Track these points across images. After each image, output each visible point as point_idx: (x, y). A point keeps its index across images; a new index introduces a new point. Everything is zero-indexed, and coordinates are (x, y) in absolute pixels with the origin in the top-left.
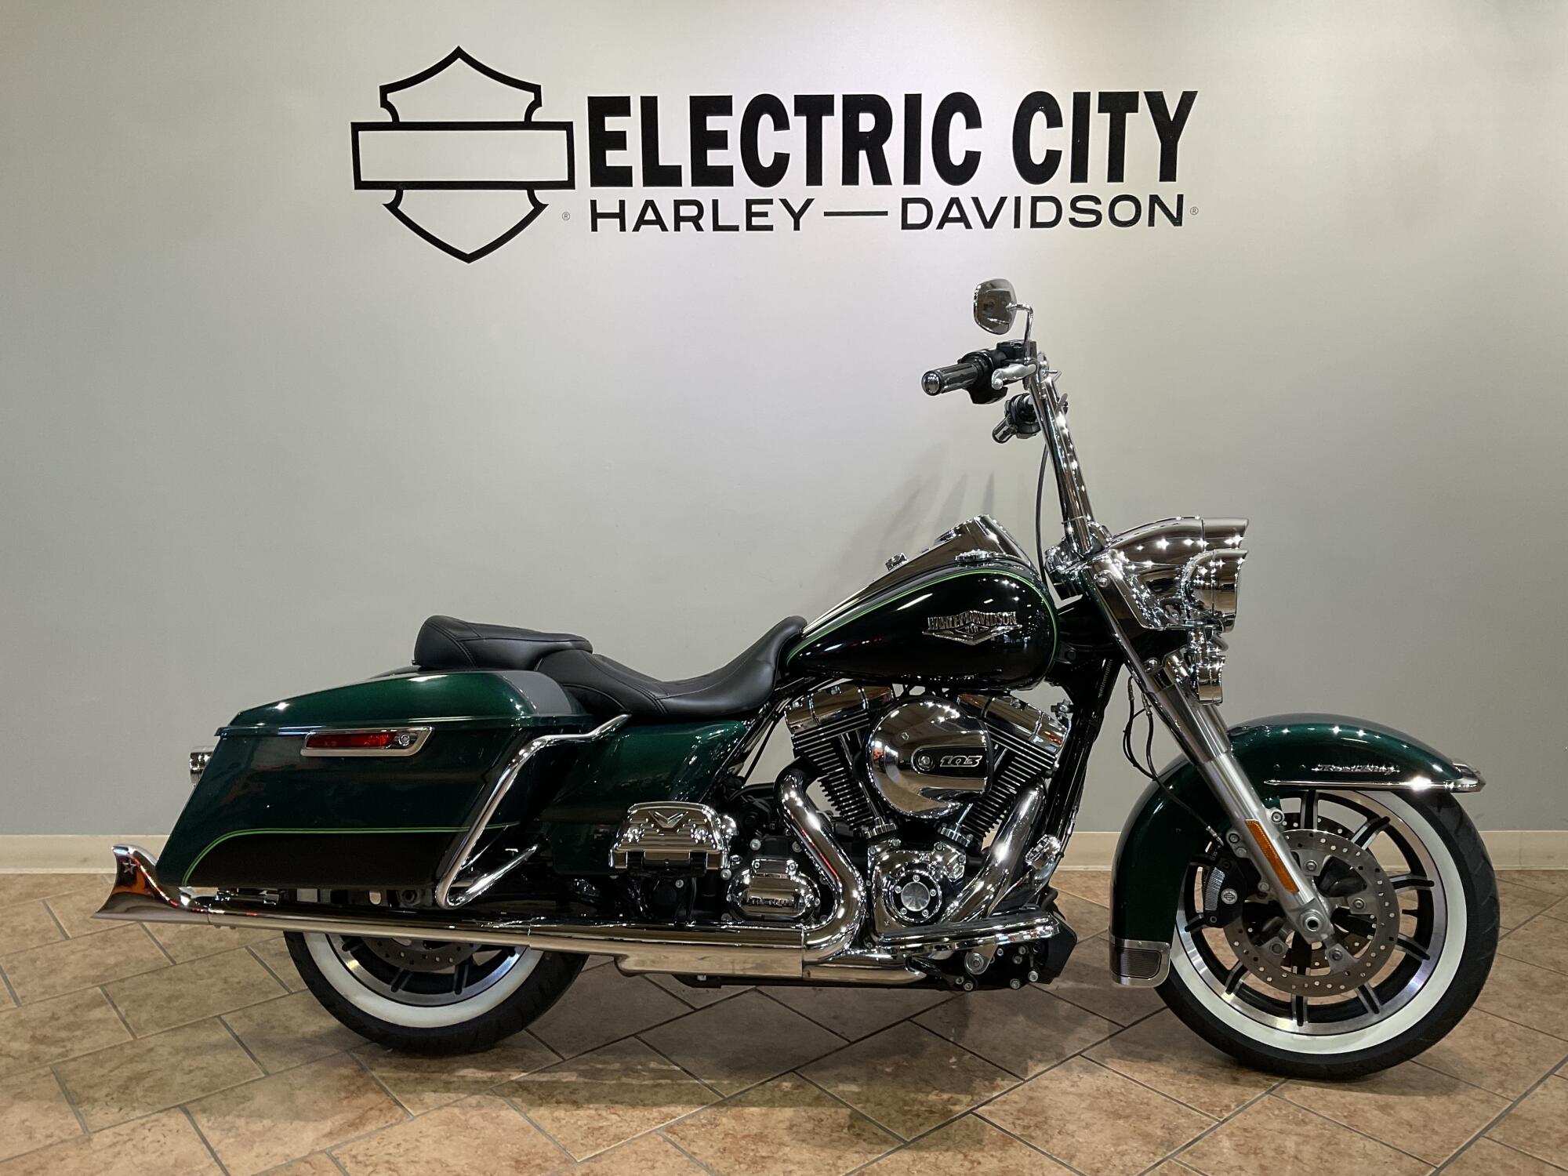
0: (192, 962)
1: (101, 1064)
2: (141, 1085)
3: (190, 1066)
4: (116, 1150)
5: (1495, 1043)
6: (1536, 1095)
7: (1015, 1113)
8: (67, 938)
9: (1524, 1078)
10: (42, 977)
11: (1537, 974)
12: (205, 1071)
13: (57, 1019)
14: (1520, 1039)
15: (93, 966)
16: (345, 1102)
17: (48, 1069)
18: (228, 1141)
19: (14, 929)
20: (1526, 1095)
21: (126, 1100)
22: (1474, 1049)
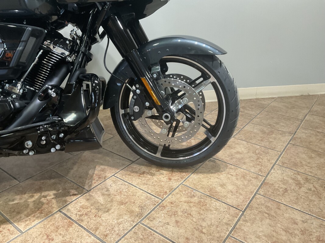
5: (257, 154)
6: (272, 173)
9: (267, 167)
11: (265, 129)
14: (263, 152)
20: (268, 174)
22: (250, 157)
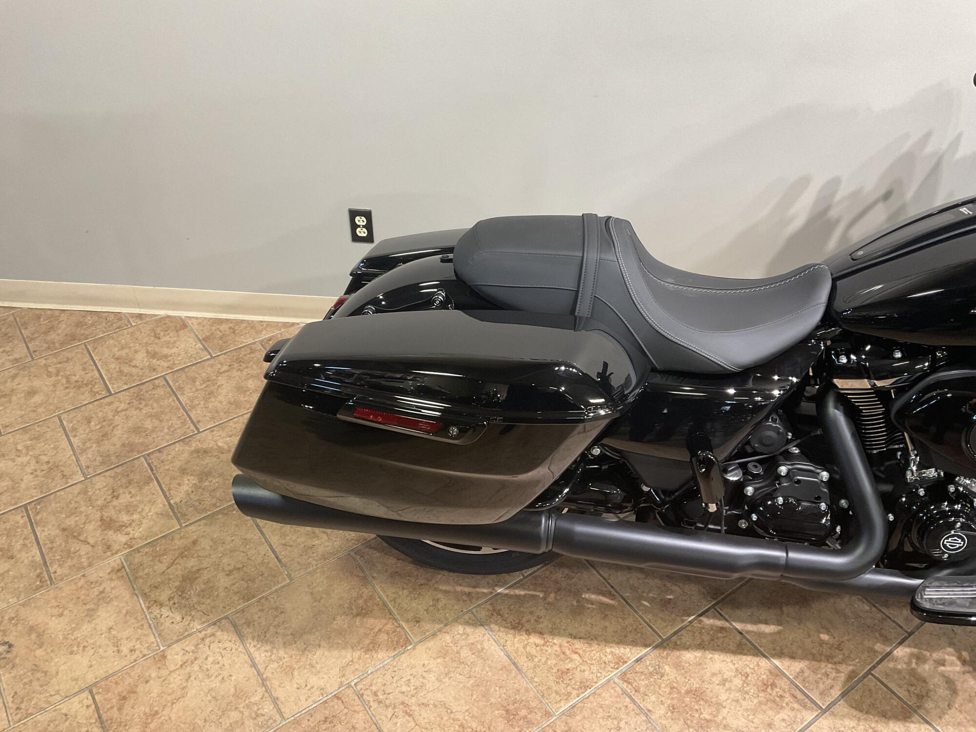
0: (211, 429)
1: (157, 557)
2: (194, 587)
3: (229, 565)
4: (188, 669)
7: (907, 677)
8: (111, 394)
10: (99, 442)
12: (241, 573)
13: (117, 497)
15: (137, 430)
16: (357, 623)
17: (119, 562)
18: (272, 666)
19: (68, 382)
21: (185, 607)
